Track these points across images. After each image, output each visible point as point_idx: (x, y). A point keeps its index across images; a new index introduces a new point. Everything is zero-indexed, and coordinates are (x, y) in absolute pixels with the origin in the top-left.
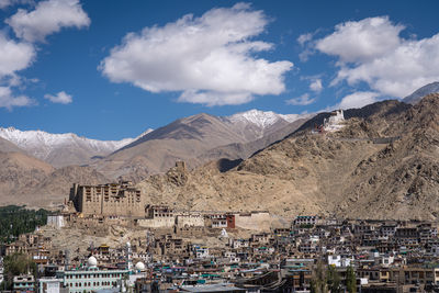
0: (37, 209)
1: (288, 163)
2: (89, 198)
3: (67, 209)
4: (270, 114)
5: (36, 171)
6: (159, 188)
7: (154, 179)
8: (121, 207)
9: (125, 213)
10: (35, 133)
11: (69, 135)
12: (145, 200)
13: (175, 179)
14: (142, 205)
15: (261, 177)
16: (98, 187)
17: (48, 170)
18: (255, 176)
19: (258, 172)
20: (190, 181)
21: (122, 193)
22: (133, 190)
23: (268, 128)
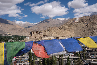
0: (21, 35)
1: (69, 28)
2: (33, 34)
3: (29, 36)
4: (63, 18)
5: (20, 28)
6: (46, 32)
7: (44, 30)
8: (39, 35)
9: (40, 36)
10: (20, 21)
11: (26, 22)
12: (43, 34)
13: (48, 30)
14: (43, 35)
15: (64, 30)
16: (35, 32)
17: (23, 28)
18: (63, 30)
19: (63, 29)
20: (51, 31)
21: (39, 33)
22: (41, 32)
23: (63, 21)
